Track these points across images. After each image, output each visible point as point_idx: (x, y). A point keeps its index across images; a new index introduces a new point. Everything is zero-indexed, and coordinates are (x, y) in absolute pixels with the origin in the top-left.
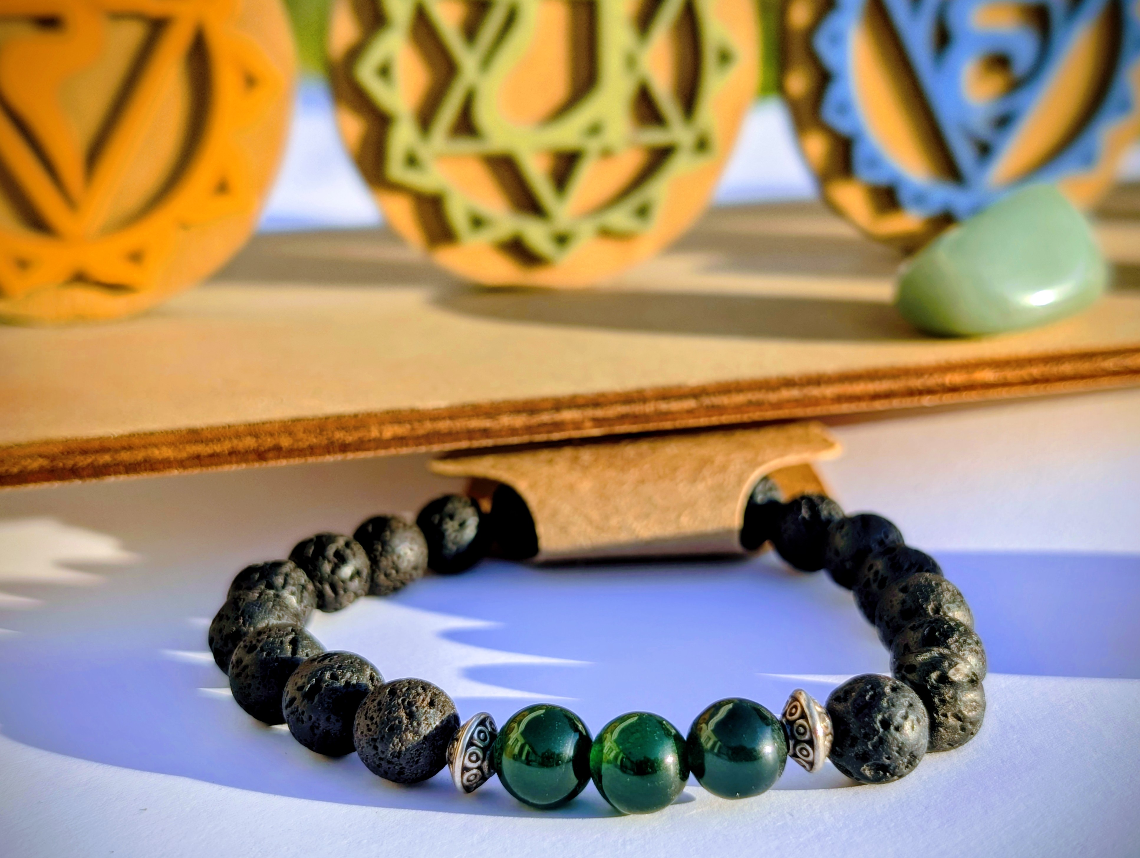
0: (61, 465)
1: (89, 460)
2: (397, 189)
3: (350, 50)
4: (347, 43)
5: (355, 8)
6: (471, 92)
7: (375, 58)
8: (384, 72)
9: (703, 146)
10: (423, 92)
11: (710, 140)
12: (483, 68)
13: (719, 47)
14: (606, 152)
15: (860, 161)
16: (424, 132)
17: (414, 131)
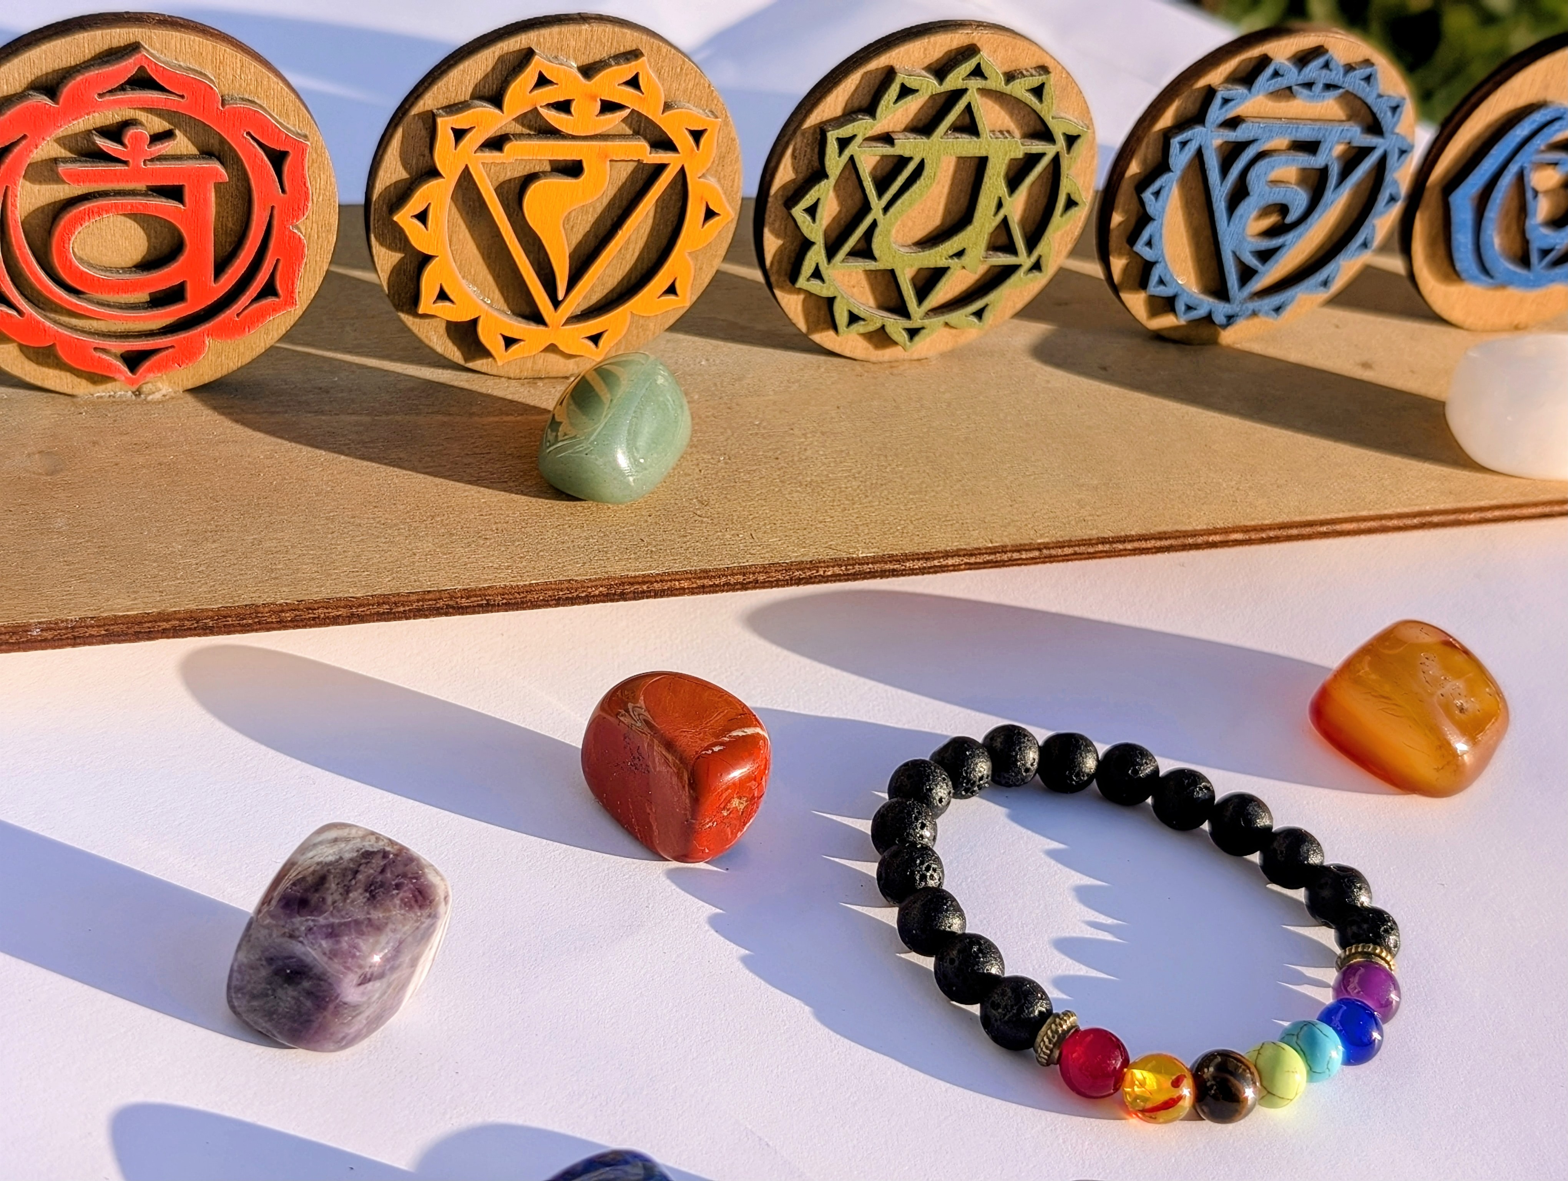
2: (800, 291)
3: (784, 187)
4: (783, 183)
5: (794, 156)
6: (874, 224)
7: (807, 201)
8: (812, 211)
9: (1037, 266)
10: (834, 219)
11: (1043, 262)
12: (886, 209)
13: (1069, 196)
14: (964, 267)
15: (1154, 279)
16: (831, 251)
17: (823, 252)
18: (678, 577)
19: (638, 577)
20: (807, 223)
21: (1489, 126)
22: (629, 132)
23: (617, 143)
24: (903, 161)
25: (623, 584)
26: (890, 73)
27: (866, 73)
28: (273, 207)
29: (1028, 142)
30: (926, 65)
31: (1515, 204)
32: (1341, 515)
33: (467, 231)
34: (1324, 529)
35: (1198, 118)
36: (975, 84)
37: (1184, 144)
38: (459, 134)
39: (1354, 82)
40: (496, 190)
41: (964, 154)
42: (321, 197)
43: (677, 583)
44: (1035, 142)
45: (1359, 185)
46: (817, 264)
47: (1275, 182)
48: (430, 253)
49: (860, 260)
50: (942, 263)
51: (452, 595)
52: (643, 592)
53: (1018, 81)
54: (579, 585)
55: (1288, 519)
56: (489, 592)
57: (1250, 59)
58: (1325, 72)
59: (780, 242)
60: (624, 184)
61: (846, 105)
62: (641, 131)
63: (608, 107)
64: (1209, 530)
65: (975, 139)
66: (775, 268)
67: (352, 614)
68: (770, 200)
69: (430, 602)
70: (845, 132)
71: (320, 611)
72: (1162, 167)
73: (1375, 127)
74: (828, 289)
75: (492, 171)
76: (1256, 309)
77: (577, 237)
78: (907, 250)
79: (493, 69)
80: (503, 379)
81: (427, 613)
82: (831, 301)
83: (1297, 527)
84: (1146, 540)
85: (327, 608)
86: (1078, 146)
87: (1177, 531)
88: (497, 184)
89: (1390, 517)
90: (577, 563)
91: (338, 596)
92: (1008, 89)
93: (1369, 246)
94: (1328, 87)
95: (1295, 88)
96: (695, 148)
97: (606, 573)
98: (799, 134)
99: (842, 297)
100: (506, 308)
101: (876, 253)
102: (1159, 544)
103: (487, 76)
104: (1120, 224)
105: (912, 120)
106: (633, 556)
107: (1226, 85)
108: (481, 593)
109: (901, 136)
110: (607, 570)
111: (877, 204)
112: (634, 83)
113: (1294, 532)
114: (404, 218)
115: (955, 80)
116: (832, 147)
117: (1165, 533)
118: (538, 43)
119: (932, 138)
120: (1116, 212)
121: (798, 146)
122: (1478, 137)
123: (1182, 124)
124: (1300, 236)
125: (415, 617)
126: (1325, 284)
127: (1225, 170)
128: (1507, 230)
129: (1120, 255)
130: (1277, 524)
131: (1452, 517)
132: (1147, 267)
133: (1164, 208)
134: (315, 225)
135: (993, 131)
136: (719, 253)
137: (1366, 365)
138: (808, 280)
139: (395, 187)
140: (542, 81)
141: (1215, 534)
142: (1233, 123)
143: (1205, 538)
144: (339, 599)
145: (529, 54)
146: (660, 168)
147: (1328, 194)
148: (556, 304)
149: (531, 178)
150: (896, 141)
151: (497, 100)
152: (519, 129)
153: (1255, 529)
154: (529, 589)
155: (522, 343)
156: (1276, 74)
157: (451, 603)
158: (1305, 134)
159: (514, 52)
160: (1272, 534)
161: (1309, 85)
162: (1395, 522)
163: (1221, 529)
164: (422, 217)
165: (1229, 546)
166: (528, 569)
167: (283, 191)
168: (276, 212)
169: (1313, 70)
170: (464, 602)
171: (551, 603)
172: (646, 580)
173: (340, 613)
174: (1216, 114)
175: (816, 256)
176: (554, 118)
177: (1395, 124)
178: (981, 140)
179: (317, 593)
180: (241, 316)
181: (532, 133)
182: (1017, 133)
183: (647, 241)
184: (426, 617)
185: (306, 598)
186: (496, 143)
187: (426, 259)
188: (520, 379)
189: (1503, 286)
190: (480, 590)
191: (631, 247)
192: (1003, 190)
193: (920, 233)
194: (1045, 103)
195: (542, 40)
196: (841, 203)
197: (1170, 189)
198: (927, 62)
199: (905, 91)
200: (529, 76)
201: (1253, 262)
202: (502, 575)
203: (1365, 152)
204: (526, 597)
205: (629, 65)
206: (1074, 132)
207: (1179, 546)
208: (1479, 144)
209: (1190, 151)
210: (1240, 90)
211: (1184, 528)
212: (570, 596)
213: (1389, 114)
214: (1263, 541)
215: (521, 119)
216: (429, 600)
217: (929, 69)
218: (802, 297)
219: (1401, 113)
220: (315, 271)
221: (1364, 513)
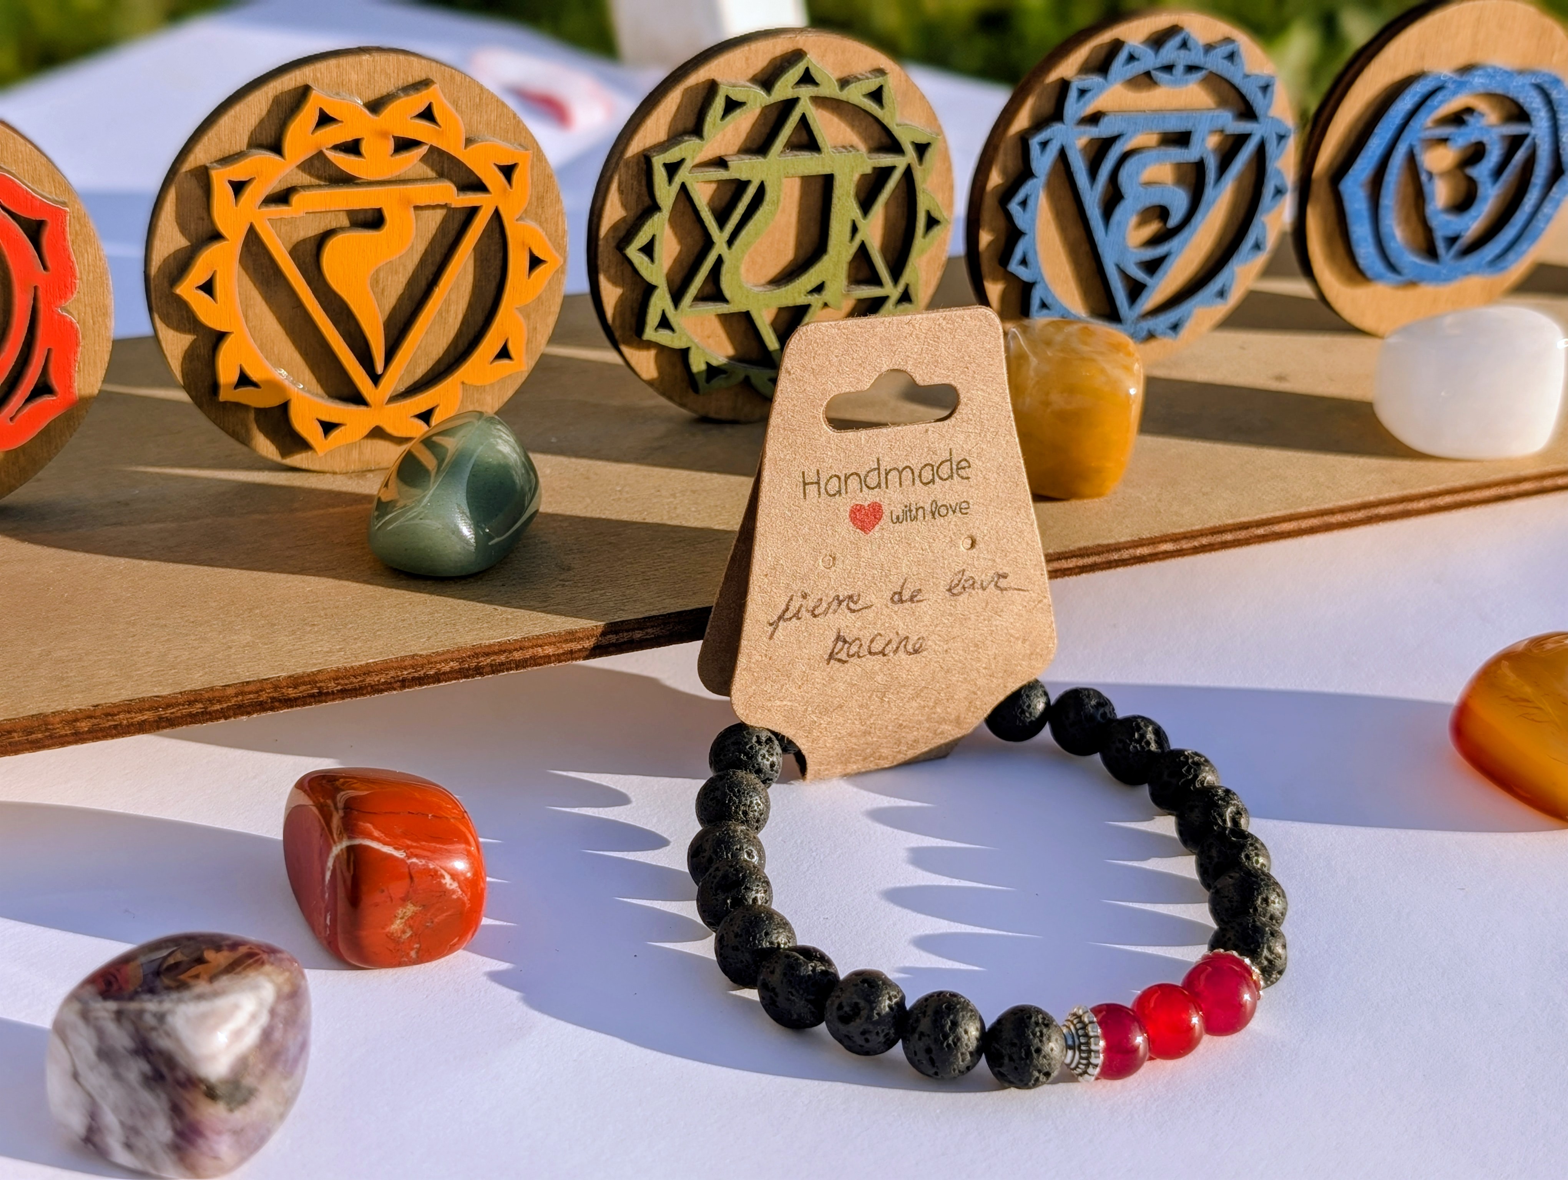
0: (467, 666)
1: (489, 661)
2: (649, 345)
3: (615, 228)
4: (613, 223)
5: (621, 191)
6: (720, 261)
7: (641, 239)
8: (648, 250)
9: (906, 297)
10: (675, 260)
11: (912, 291)
12: (730, 242)
13: (928, 213)
14: (826, 305)
15: (1035, 303)
16: (677, 297)
17: (668, 297)
18: (540, 642)
19: (494, 645)
20: (645, 264)
21: (1369, 106)
22: (431, 174)
23: (418, 186)
24: (741, 186)
25: (476, 655)
26: (712, 87)
27: (686, 90)
28: (36, 288)
29: (875, 156)
30: (750, 76)
31: (1410, 190)
32: (1278, 514)
33: (263, 303)
34: (1261, 531)
35: (1057, 115)
36: (805, 92)
37: (1044, 145)
38: (238, 187)
39: (1216, 63)
40: (291, 253)
41: (807, 172)
42: (91, 275)
43: (540, 649)
44: (882, 155)
45: (1240, 179)
46: (663, 311)
47: (1148, 184)
48: (223, 330)
49: (710, 304)
50: (801, 300)
51: (276, 685)
52: (502, 664)
53: (853, 85)
54: (425, 661)
55: (1220, 523)
56: (320, 677)
57: (1101, 46)
58: (1183, 52)
59: (618, 291)
60: (436, 235)
61: (670, 128)
62: (446, 174)
63: (404, 145)
64: (1134, 541)
65: (816, 155)
66: (618, 323)
67: (160, 718)
68: (601, 243)
69: (252, 696)
70: (672, 156)
71: (121, 716)
72: (1025, 173)
73: (1248, 112)
74: (680, 339)
75: (283, 230)
76: (1152, 328)
77: (390, 301)
78: (761, 289)
79: (269, 112)
80: (328, 475)
81: (249, 709)
82: (684, 353)
83: (1231, 531)
84: (1066, 558)
85: (129, 712)
86: (929, 154)
87: (1099, 545)
88: (291, 246)
89: (1331, 512)
90: (421, 637)
91: (140, 696)
92: (844, 95)
93: (1262, 246)
94: (1191, 69)
95: (1153, 73)
96: (508, 186)
97: (456, 644)
98: (622, 164)
99: (698, 347)
100: (320, 391)
101: (727, 293)
102: (1081, 562)
103: (262, 122)
104: (990, 244)
105: (745, 140)
106: (486, 625)
107: (1079, 76)
108: (310, 679)
109: (734, 158)
110: (456, 641)
111: (720, 237)
112: (427, 115)
113: (1229, 537)
114: (187, 289)
115: (784, 89)
116: (660, 175)
117: (1086, 548)
118: (316, 79)
119: (769, 157)
120: (983, 230)
121: (624, 178)
122: (1358, 119)
123: (1039, 124)
124: (1186, 241)
125: (235, 715)
126: (1222, 294)
127: (1093, 172)
128: (1407, 221)
129: (995, 280)
130: (1209, 529)
131: (1400, 507)
132: (1027, 288)
133: (1033, 220)
134: (88, 309)
135: (835, 147)
136: (552, 309)
137: (1280, 378)
138: (656, 329)
139: (175, 258)
140: (325, 119)
141: (1142, 545)
142: (1094, 119)
143: (1131, 552)
144: (143, 700)
145: (304, 92)
146: (472, 212)
147: (1209, 191)
148: (376, 379)
149: (328, 234)
150: (730, 164)
151: (276, 148)
152: (306, 179)
153: (1186, 536)
154: (367, 671)
155: (343, 428)
156: (1131, 58)
157: (275, 695)
158: (1174, 125)
159: (290, 90)
160: (1204, 541)
161: (1168, 68)
162: (1339, 518)
163: (1147, 539)
164: (208, 288)
165: (1160, 559)
166: (364, 649)
167: (45, 268)
168: (40, 293)
169: (1170, 52)
170: (292, 693)
171: (395, 685)
172: (503, 649)
173: (146, 717)
174: (1073, 108)
175: (660, 302)
176: (344, 162)
177: (1269, 106)
178: (823, 155)
179: (116, 696)
180: (16, 420)
181: (322, 183)
182: (862, 147)
183: (470, 301)
184: (249, 713)
185: (102, 702)
186: (282, 197)
187: (220, 337)
188: (347, 473)
189: (1412, 283)
190: (309, 675)
191: (453, 308)
192: (855, 212)
193: (774, 269)
194: (887, 108)
195: (319, 75)
196: (681, 240)
197: (1038, 197)
198: (751, 72)
199: (732, 105)
200: (308, 115)
201: (1139, 275)
202: (333, 658)
203: (1241, 140)
204: (363, 681)
205: (419, 94)
206: (922, 140)
207: (1103, 563)
208: (1360, 126)
209: (1052, 151)
210: (1095, 80)
211: (1105, 542)
212: (416, 675)
213: (1260, 95)
214: (1196, 551)
215: (307, 166)
216: (250, 693)
217: (755, 80)
218: (652, 353)
219: (1273, 92)
220: (95, 363)
221: (1303, 509)
